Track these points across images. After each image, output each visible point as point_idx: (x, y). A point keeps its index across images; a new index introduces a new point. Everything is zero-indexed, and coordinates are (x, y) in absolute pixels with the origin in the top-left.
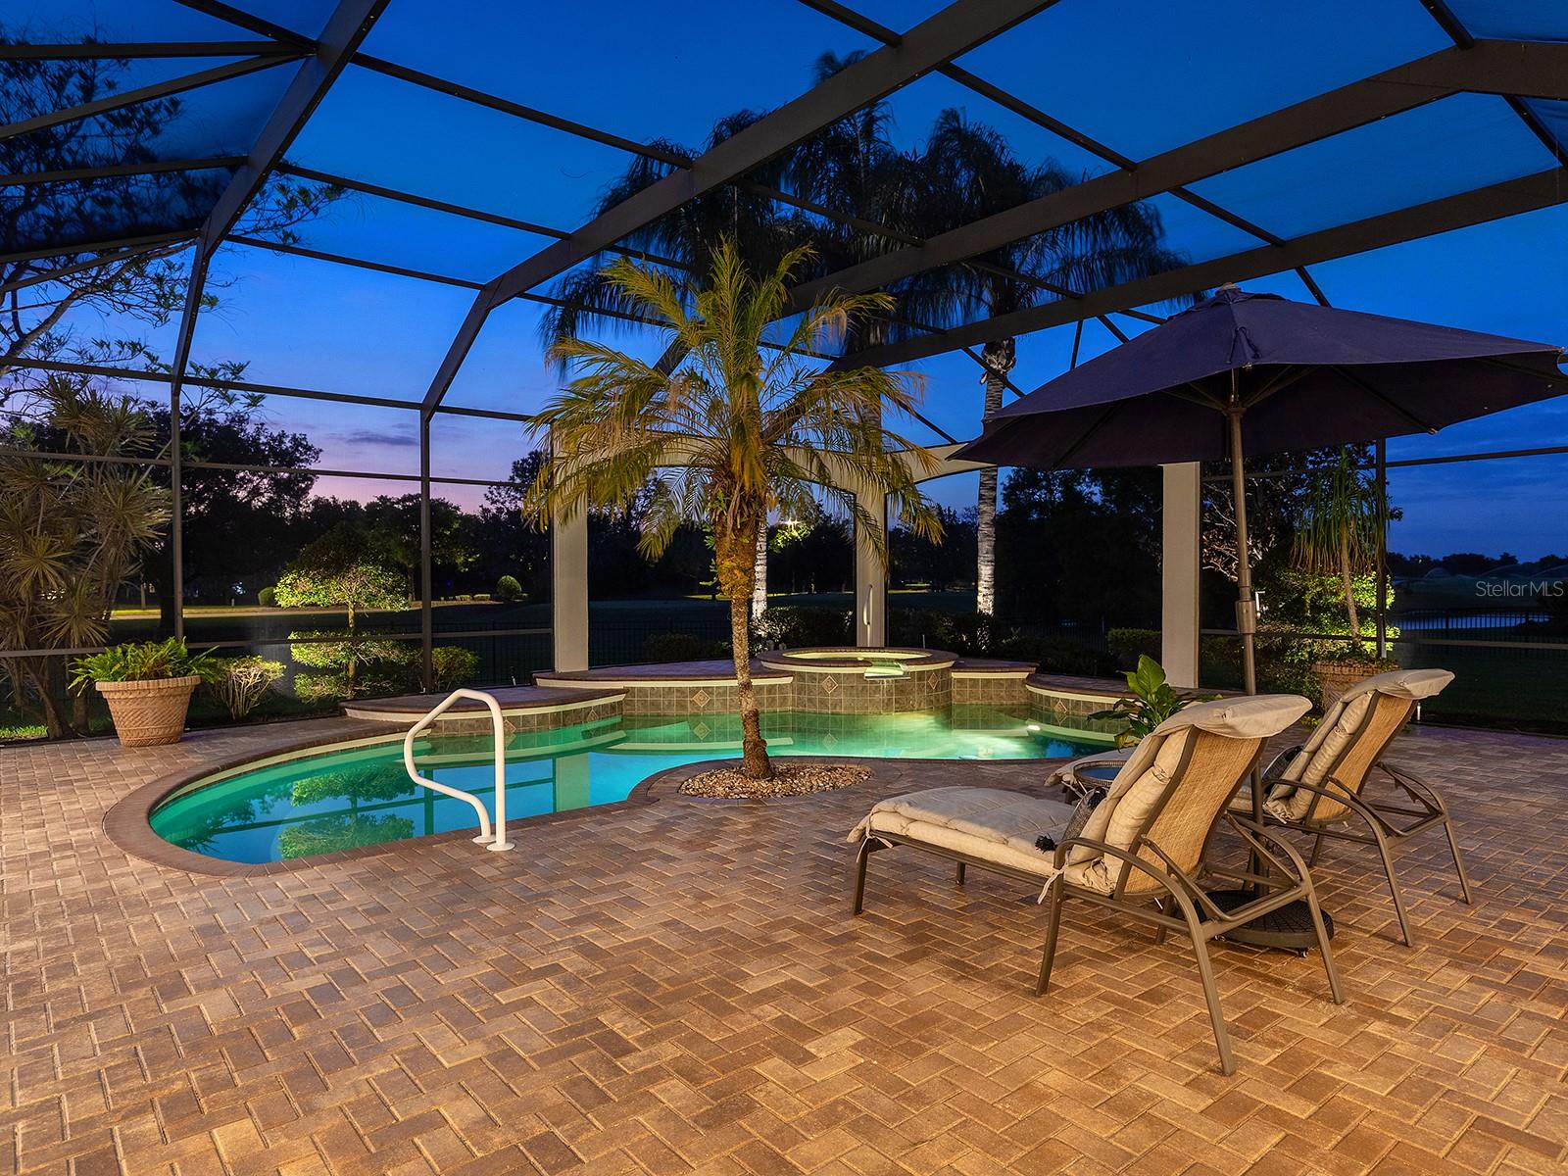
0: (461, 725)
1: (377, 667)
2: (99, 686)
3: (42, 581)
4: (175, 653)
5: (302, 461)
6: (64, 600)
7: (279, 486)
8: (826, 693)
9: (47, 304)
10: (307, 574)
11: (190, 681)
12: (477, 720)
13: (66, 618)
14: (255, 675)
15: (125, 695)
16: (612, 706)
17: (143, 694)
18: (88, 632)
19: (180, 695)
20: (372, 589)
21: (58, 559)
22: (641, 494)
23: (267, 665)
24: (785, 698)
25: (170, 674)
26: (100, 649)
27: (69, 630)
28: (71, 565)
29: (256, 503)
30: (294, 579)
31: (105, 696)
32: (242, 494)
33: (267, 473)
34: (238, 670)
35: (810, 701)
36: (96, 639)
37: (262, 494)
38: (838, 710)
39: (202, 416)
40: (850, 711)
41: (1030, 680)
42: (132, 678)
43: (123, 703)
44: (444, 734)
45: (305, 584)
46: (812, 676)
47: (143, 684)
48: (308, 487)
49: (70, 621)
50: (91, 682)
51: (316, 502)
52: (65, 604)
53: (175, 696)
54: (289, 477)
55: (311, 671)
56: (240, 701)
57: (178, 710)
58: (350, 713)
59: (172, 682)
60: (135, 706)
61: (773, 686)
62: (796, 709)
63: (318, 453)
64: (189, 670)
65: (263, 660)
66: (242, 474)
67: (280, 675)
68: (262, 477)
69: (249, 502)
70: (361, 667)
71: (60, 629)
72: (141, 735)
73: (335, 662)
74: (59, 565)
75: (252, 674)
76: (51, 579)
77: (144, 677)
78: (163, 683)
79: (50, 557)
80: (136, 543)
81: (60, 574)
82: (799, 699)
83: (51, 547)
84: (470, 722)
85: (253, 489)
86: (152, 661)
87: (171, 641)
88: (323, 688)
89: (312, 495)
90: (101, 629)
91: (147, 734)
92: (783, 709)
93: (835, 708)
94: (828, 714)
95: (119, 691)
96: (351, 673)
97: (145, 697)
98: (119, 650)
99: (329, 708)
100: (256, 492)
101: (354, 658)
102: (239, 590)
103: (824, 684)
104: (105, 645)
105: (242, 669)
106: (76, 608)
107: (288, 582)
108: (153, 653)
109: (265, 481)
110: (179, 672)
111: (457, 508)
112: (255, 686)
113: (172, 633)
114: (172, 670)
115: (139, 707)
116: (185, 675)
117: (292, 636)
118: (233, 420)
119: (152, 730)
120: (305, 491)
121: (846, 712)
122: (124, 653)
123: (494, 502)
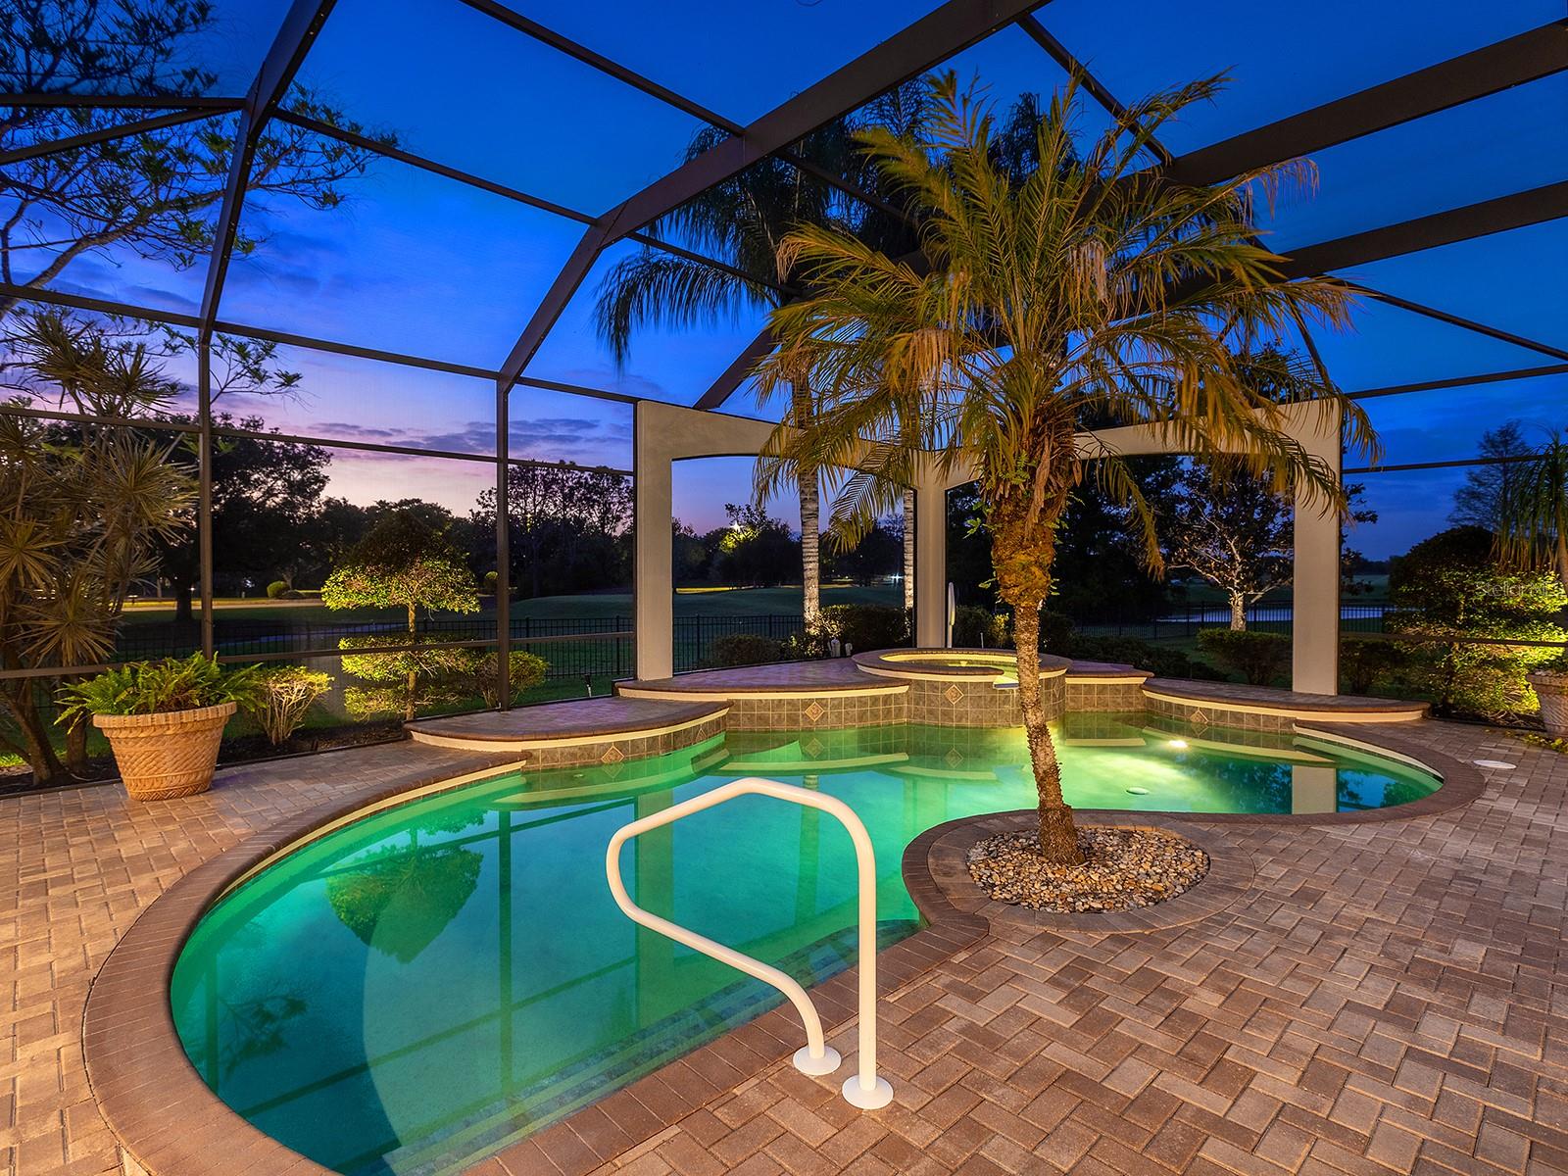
0: (562, 754)
1: (446, 679)
2: (99, 721)
3: (22, 578)
4: (204, 674)
5: (314, 464)
6: (55, 603)
7: (293, 488)
8: (949, 704)
9: (42, 245)
10: (363, 569)
11: (225, 709)
12: (580, 748)
13: (57, 627)
14: (299, 691)
15: (134, 734)
16: (717, 722)
17: (159, 732)
18: (85, 645)
19: (210, 730)
20: (439, 589)
21: (49, 551)
22: (615, 500)
23: (312, 678)
24: (900, 709)
25: (198, 703)
26: (99, 668)
27: (60, 642)
28: (65, 558)
29: (270, 503)
30: (348, 576)
31: (107, 734)
32: (256, 495)
33: (281, 475)
34: (278, 686)
35: (931, 712)
36: (96, 653)
37: (276, 495)
38: (963, 723)
39: (219, 420)
40: (978, 724)
41: (1147, 686)
42: (144, 709)
43: (130, 743)
44: (540, 765)
45: (360, 582)
46: (933, 685)
47: (160, 718)
48: (321, 489)
49: (60, 631)
50: (86, 716)
51: (328, 502)
52: (55, 608)
53: (203, 732)
54: (302, 480)
55: (366, 685)
56: (281, 723)
57: (207, 748)
58: (416, 736)
59: (200, 714)
60: (148, 747)
61: (888, 696)
62: (913, 721)
63: (329, 457)
64: (222, 696)
65: (307, 671)
66: (256, 476)
67: (326, 689)
68: (276, 479)
69: (264, 502)
70: (422, 680)
71: (48, 641)
72: (156, 785)
73: (395, 675)
74: (47, 558)
75: (296, 690)
76: (34, 576)
77: (162, 707)
78: (187, 716)
79: (35, 547)
80: (155, 534)
81: (50, 570)
82: (916, 709)
83: (34, 535)
84: (572, 750)
85: (266, 490)
86: (172, 686)
87: (197, 658)
88: (381, 704)
89: (324, 496)
90: (105, 642)
91: (165, 783)
92: (899, 721)
93: (960, 720)
94: (951, 727)
95: (125, 728)
96: (411, 685)
97: (162, 735)
98: (127, 671)
99: (388, 731)
100: (270, 493)
101: (416, 668)
102: (249, 583)
103: (948, 693)
104: (109, 662)
105: (284, 685)
106: (70, 613)
107: (341, 579)
108: (177, 674)
109: (279, 482)
110: (208, 699)
111: (449, 512)
112: (299, 703)
113: (198, 645)
114: (200, 697)
115: (153, 748)
116: (217, 702)
117: (343, 644)
118: (248, 425)
119: (171, 776)
120: (317, 493)
121: (973, 725)
122: (134, 672)
123: (485, 506)
